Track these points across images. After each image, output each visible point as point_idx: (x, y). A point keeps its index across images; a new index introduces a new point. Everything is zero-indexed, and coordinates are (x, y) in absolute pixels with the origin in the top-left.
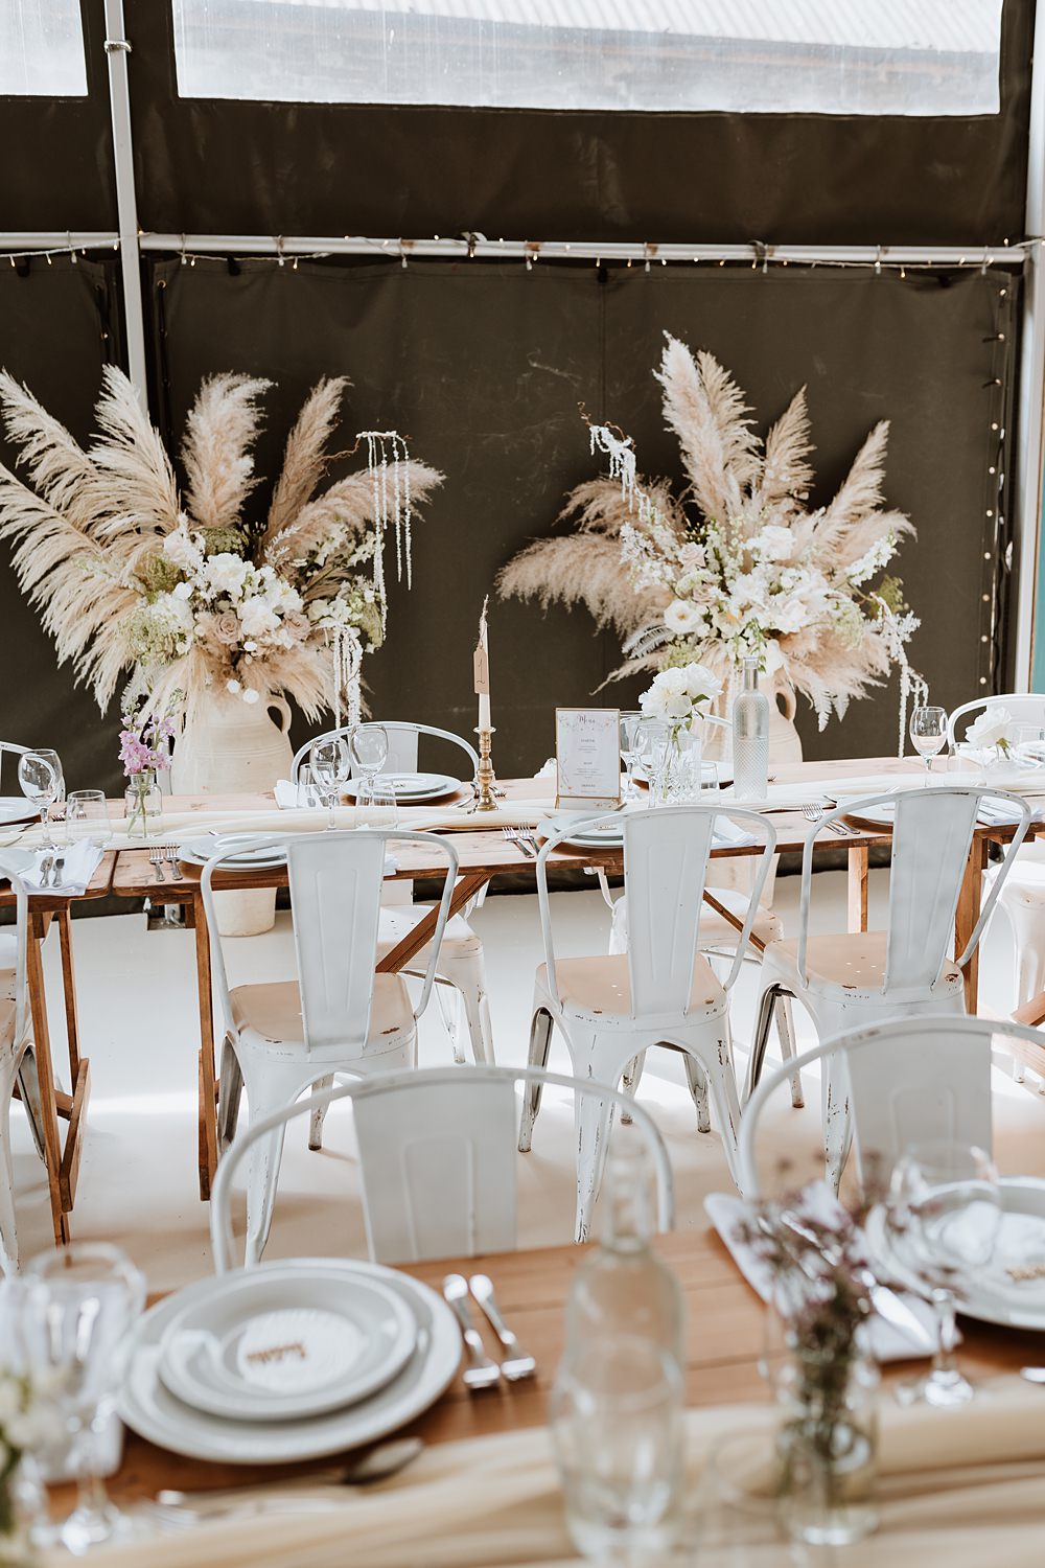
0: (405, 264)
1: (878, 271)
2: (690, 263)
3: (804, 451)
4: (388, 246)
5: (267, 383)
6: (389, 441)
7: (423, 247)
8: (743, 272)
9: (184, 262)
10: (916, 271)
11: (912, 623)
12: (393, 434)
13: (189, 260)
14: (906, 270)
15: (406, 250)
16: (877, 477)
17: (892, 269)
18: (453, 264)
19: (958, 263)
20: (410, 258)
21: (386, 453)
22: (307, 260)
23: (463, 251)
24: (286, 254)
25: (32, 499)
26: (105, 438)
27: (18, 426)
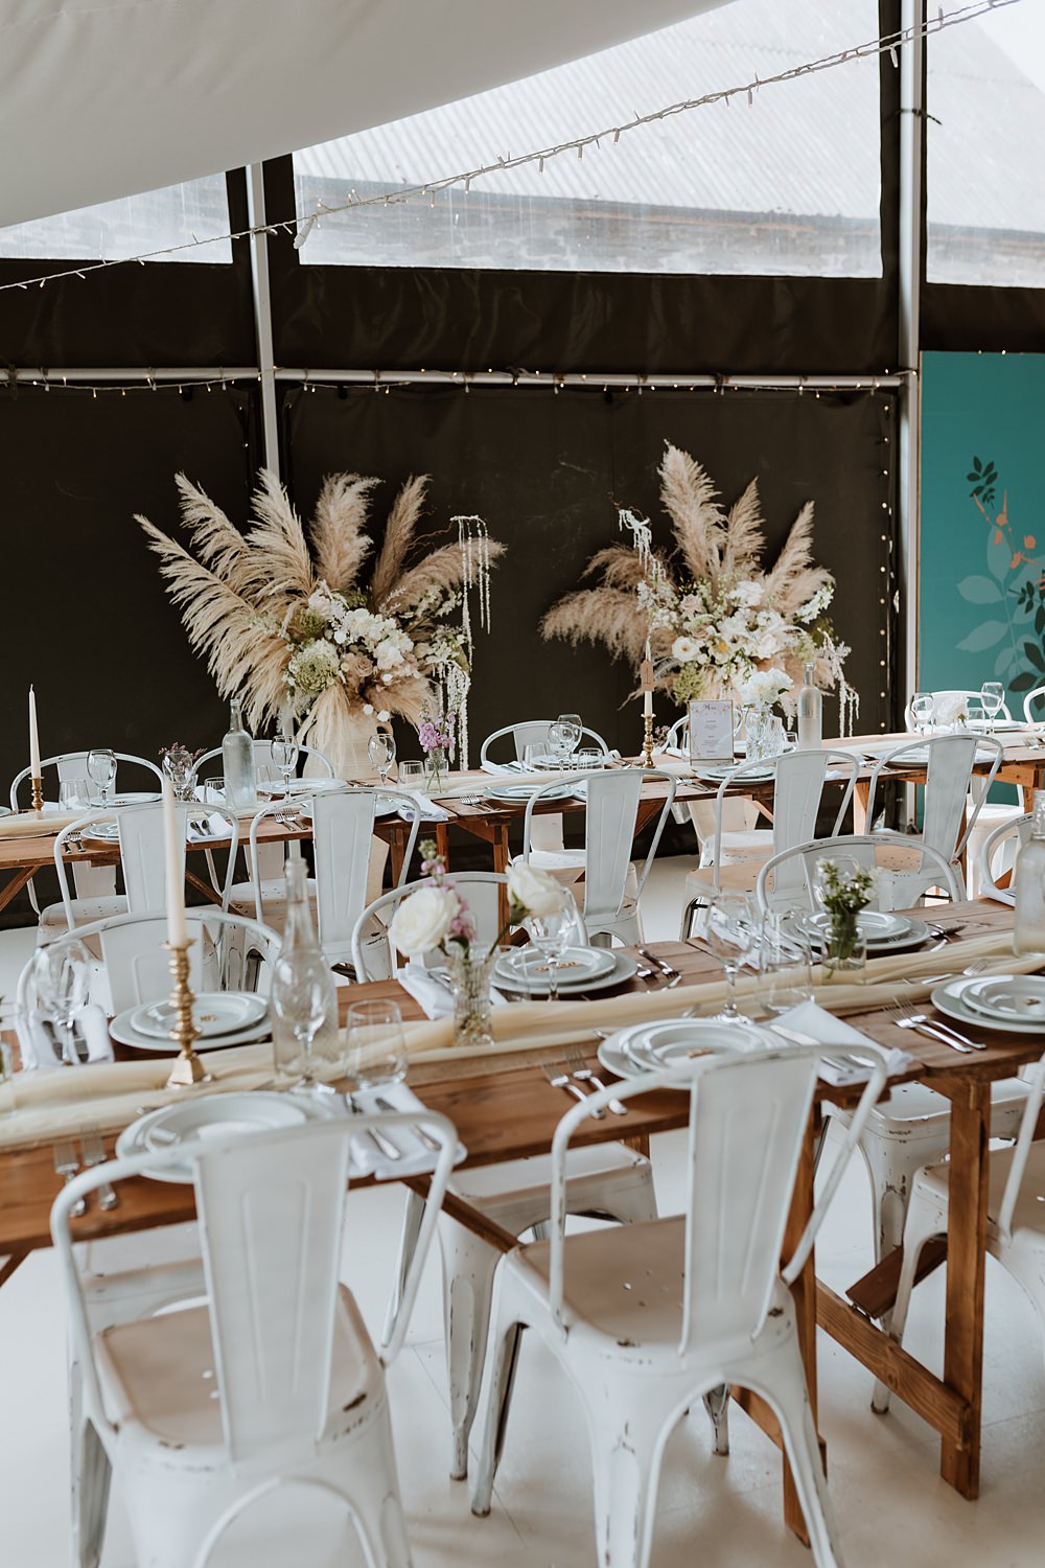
0: (467, 390)
1: (801, 393)
2: (671, 388)
3: (757, 523)
4: (456, 378)
5: (378, 481)
6: (474, 522)
7: (479, 379)
8: (707, 395)
9: (306, 389)
10: (826, 393)
11: (844, 650)
12: (476, 517)
13: (310, 388)
14: (820, 393)
15: (469, 380)
16: (806, 543)
17: (810, 391)
18: (502, 390)
19: (855, 387)
20: (471, 385)
21: (471, 531)
22: (394, 386)
23: (510, 380)
24: (380, 383)
25: (201, 571)
26: (259, 524)
27: (193, 515)
